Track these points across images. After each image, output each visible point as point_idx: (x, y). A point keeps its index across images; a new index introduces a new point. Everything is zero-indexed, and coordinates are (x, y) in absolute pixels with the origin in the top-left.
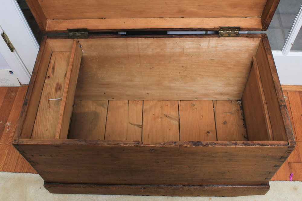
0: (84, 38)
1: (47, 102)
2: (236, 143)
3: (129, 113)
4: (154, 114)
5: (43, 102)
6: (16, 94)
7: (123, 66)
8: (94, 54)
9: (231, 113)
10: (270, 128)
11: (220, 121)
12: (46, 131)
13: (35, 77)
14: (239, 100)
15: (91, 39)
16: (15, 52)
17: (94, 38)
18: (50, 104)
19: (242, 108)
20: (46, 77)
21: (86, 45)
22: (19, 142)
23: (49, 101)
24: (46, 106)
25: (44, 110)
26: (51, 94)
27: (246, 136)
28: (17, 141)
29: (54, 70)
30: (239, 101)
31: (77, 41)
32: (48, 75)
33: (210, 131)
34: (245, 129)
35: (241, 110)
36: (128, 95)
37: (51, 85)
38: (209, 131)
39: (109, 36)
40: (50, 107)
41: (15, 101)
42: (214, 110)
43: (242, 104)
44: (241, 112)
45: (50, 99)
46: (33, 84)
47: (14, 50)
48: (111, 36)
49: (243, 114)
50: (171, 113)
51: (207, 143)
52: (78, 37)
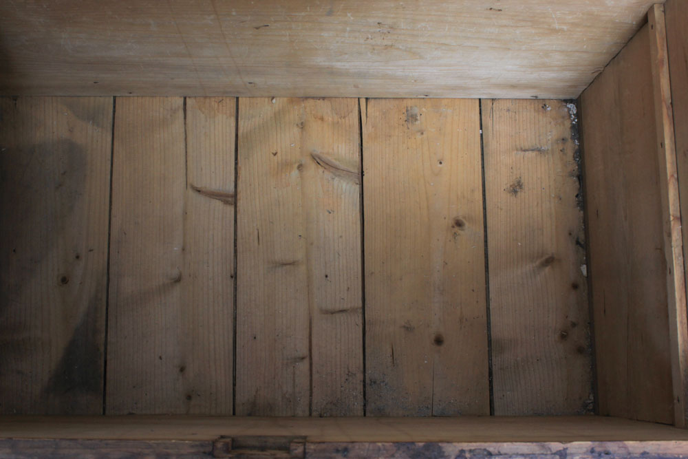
2: (565, 449)
3: (190, 150)
4: (275, 154)
9: (539, 150)
10: (681, 322)
11: (499, 180)
14: (571, 101)
19: (578, 131)
27: (582, 236)
30: (569, 106)
33: (465, 218)
34: (582, 212)
35: (573, 138)
38: (461, 218)
42: (482, 135)
43: (578, 115)
44: (571, 146)
49: (580, 154)
50: (335, 148)
51: (462, 451)
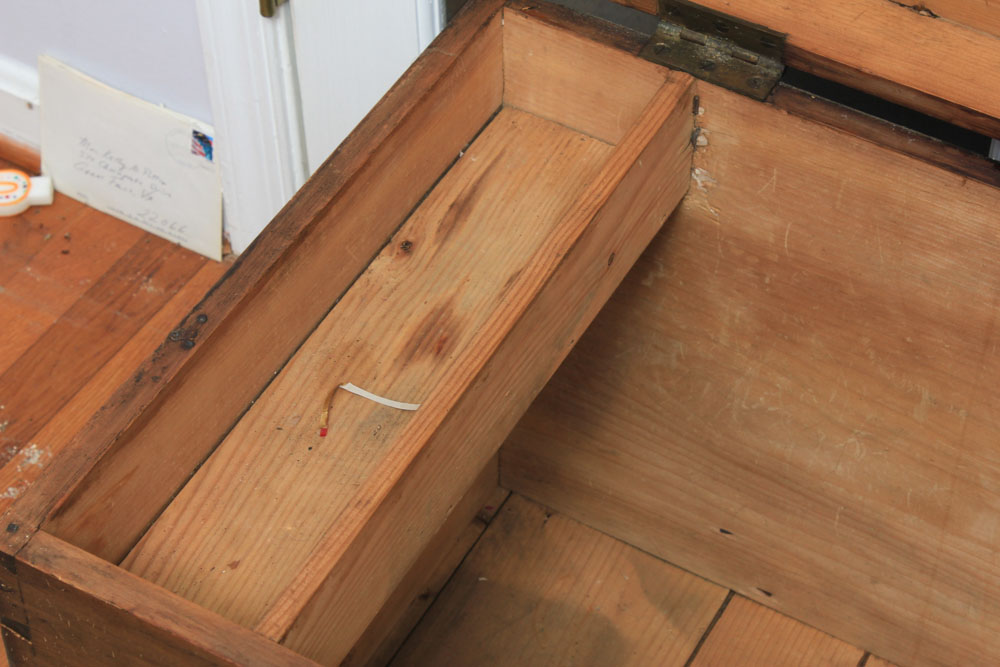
0: (738, 92)
1: (325, 393)
5: (298, 385)
6: (170, 297)
7: (926, 395)
8: (762, 224)
12: (227, 572)
13: (321, 207)
15: (782, 116)
16: (280, 23)
17: (808, 117)
18: (334, 413)
20: (388, 241)
21: (734, 142)
22: (30, 551)
23: (336, 390)
24: (300, 417)
25: (283, 434)
26: (368, 356)
28: (16, 539)
29: (457, 218)
31: (686, 93)
32: (405, 234)
36: (879, 617)
37: (394, 304)
39: (910, 143)
40: (324, 433)
41: (144, 332)
45: (349, 387)
46: (286, 243)
47: (282, 11)
48: (925, 150)
52: (705, 70)
